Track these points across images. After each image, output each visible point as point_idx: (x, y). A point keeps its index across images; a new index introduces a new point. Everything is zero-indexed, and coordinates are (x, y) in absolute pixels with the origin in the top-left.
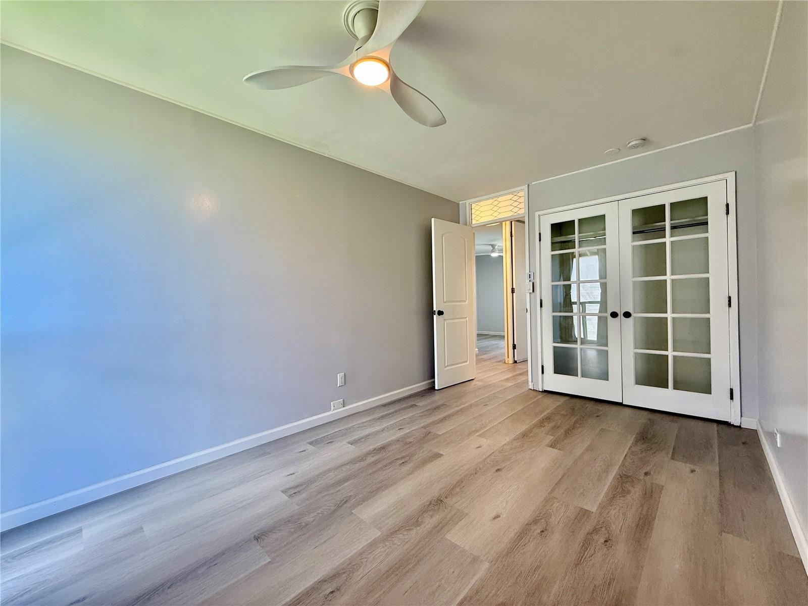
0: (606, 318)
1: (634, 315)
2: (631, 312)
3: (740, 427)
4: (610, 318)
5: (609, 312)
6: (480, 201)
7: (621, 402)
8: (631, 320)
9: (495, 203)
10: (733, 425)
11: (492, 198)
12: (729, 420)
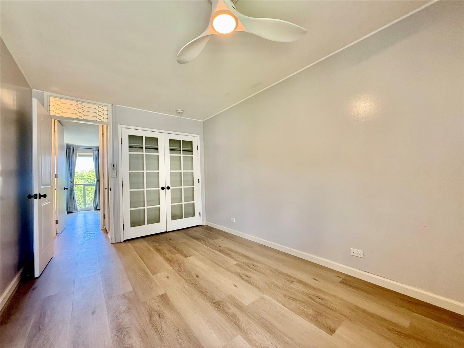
0: (159, 190)
1: (171, 188)
2: (170, 186)
3: (202, 225)
4: (161, 190)
5: (161, 187)
6: (62, 98)
7: (166, 231)
8: (170, 190)
9: (80, 106)
10: (201, 226)
11: (77, 101)
12: (198, 225)
